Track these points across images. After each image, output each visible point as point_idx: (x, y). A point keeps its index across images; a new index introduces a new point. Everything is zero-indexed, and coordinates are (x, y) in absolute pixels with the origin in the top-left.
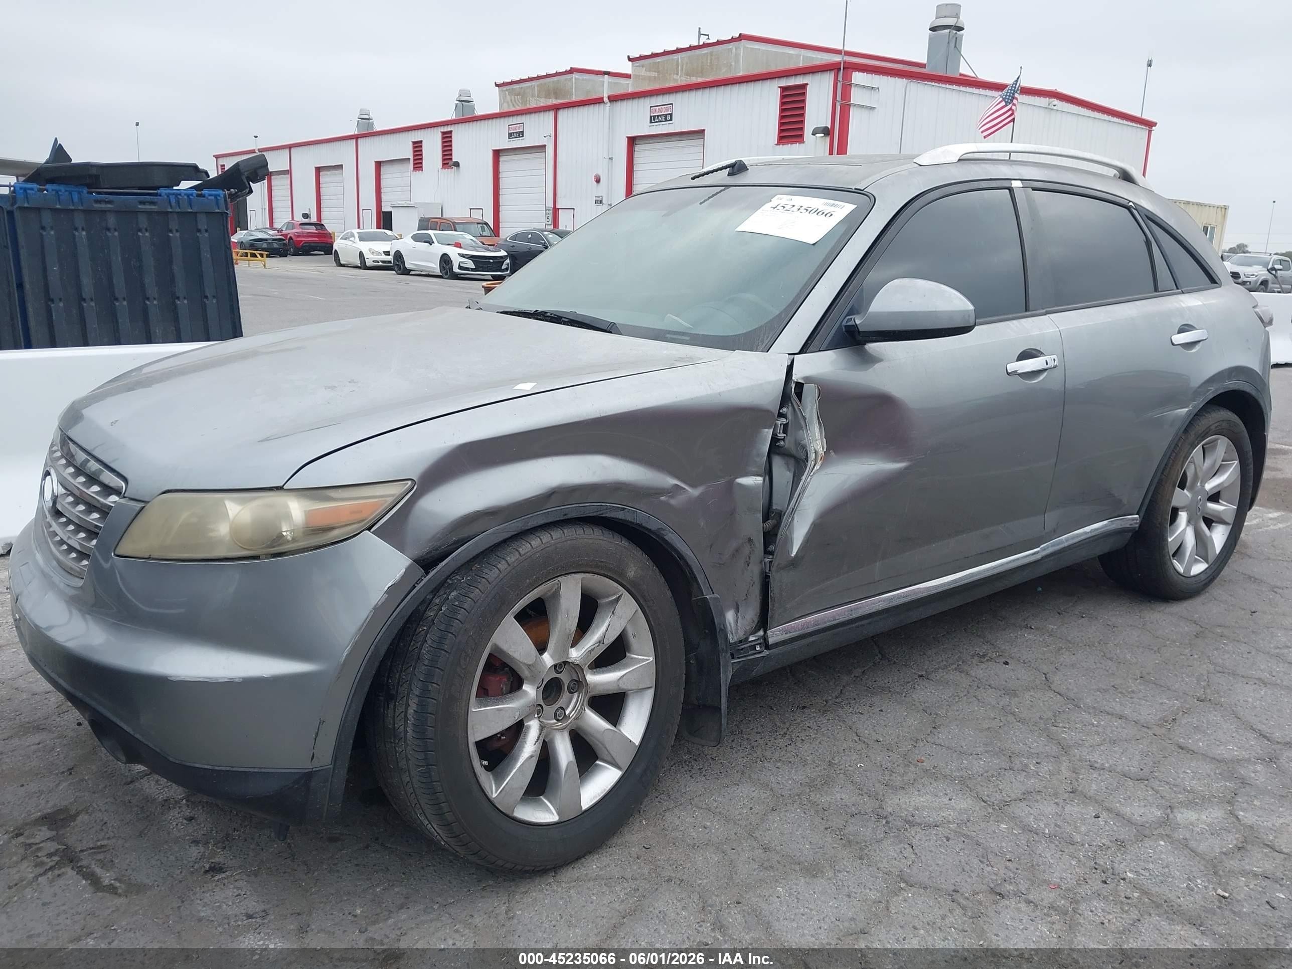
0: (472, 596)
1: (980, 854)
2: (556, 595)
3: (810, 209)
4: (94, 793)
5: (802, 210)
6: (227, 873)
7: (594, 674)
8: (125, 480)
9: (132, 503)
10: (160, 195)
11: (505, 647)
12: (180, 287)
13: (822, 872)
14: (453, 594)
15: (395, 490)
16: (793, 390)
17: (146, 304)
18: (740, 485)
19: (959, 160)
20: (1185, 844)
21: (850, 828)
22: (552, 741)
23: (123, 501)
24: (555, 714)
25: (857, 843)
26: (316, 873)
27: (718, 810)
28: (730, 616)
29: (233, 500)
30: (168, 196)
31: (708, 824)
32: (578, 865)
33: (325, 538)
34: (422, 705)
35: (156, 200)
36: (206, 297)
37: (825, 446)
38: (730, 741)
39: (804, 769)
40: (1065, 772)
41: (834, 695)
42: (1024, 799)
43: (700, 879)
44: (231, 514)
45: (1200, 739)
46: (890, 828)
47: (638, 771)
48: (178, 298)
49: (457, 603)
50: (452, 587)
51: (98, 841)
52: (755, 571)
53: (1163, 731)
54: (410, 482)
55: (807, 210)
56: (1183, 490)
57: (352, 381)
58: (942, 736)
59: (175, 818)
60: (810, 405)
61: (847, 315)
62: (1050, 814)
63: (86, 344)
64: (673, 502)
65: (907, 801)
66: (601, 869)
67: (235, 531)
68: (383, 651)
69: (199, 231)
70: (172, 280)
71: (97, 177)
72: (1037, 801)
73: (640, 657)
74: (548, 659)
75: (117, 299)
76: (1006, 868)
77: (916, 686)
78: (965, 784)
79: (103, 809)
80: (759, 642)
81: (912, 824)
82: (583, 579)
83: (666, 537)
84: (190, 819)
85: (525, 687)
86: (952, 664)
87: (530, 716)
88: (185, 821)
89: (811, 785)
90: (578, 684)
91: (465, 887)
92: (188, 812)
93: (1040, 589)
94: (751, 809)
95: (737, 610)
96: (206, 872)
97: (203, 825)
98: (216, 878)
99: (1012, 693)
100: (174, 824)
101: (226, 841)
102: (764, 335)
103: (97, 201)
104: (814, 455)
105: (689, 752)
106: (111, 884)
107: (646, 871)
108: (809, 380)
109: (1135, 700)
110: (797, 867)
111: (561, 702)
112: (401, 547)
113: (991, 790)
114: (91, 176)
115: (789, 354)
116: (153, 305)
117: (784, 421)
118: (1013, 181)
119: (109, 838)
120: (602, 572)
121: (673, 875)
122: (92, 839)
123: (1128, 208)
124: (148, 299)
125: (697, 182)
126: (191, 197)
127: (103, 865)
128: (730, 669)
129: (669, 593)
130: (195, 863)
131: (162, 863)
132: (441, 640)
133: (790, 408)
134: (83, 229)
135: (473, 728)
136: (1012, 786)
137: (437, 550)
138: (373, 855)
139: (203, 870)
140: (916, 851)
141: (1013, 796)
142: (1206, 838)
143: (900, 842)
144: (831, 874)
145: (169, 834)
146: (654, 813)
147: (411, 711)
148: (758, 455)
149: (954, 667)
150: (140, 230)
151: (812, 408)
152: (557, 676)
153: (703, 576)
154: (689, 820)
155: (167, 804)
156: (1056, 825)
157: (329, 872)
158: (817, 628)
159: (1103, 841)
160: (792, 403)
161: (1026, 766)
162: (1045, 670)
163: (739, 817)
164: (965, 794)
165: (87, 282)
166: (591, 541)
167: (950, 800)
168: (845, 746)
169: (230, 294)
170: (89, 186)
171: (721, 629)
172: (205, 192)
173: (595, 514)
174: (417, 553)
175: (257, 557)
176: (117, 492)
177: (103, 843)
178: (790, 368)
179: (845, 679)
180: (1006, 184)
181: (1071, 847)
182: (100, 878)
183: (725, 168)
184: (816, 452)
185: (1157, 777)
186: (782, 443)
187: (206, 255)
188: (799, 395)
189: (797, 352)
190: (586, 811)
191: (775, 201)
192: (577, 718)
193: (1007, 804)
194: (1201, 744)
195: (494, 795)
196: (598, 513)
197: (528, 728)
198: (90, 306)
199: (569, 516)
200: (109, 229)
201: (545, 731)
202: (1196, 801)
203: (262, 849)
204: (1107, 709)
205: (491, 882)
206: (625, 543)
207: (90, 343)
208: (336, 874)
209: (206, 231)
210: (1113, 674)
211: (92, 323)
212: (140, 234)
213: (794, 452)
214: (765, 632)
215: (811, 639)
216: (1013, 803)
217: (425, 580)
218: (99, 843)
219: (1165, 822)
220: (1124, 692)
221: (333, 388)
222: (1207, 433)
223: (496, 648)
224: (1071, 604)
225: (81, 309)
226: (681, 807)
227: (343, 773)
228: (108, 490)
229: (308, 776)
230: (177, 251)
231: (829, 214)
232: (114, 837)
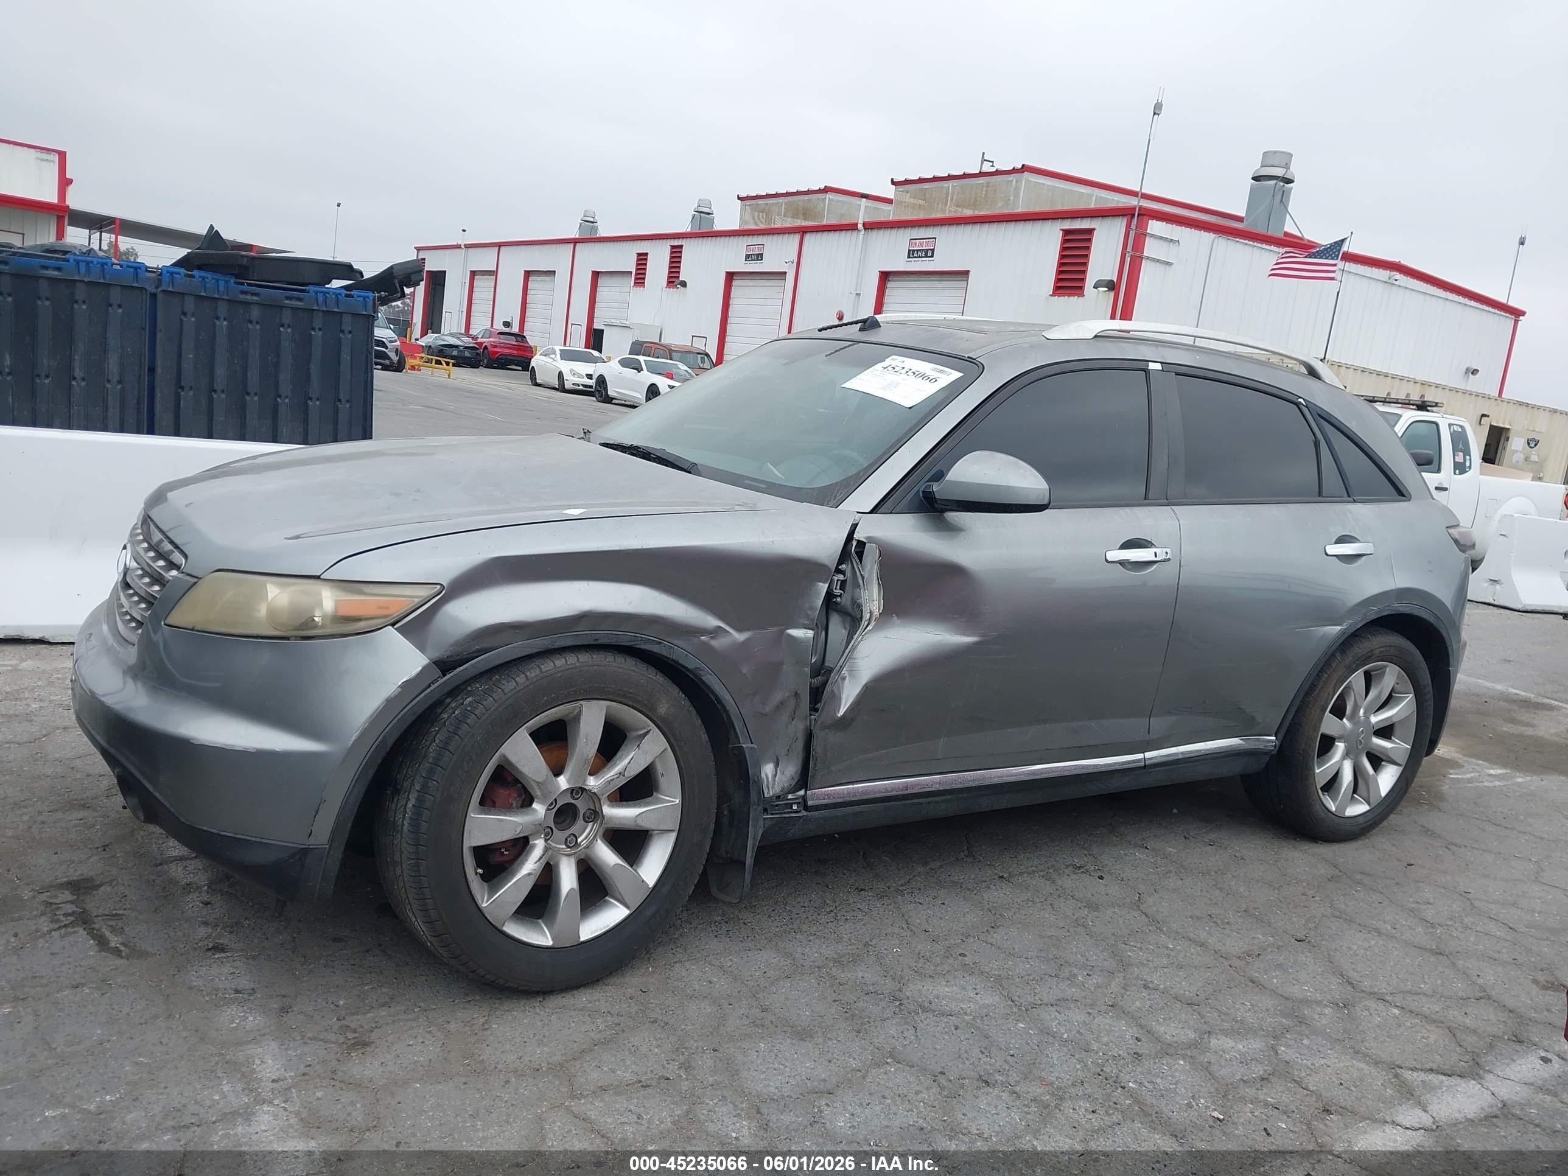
0: (484, 703)
1: (984, 1046)
2: (577, 718)
3: (917, 373)
4: (122, 869)
5: (910, 373)
6: (228, 954)
7: (613, 806)
8: (186, 556)
9: (188, 578)
10: (308, 292)
11: (513, 759)
12: (315, 388)
13: (812, 1037)
14: (468, 700)
15: (423, 592)
16: (853, 548)
17: (277, 401)
18: (790, 636)
19: (1096, 336)
20: (1207, 1068)
21: (860, 1004)
22: (557, 865)
23: (180, 575)
24: (566, 839)
25: (861, 1017)
26: (312, 966)
27: (730, 969)
28: (768, 769)
29: (273, 583)
30: (316, 294)
31: (715, 979)
32: (568, 996)
33: (351, 628)
34: (420, 800)
35: (302, 297)
36: (340, 401)
37: (882, 608)
38: (771, 909)
39: (837, 945)
40: (1115, 986)
41: (900, 883)
42: (1056, 1005)
43: (686, 1025)
44: (270, 596)
45: (1277, 976)
46: (901, 1010)
47: (648, 913)
48: (311, 399)
49: (469, 708)
50: (469, 694)
51: (115, 910)
52: (799, 727)
53: (1241, 963)
54: (439, 587)
55: (914, 373)
56: (1341, 719)
57: (418, 491)
58: (997, 937)
59: (192, 904)
60: (870, 566)
61: (927, 481)
62: (1077, 1021)
63: (210, 436)
64: (714, 643)
65: (931, 989)
66: (590, 1002)
67: (272, 613)
68: (391, 742)
69: (342, 331)
70: (308, 380)
71: (246, 268)
72: (1069, 1009)
73: (666, 798)
74: (563, 782)
75: (248, 394)
76: (1005, 1061)
77: (992, 886)
78: (999, 982)
79: (126, 884)
80: (797, 801)
81: (925, 1010)
82: (608, 707)
83: (703, 678)
84: (207, 904)
85: (535, 805)
86: (1041, 871)
87: (536, 834)
88: (201, 905)
89: (838, 961)
90: (595, 815)
91: (450, 998)
92: (206, 897)
93: (1175, 811)
94: (765, 972)
95: (777, 765)
96: (209, 950)
97: (217, 910)
98: (216, 957)
99: (1094, 907)
100: (191, 905)
101: (234, 927)
102: (838, 490)
103: (242, 292)
104: (868, 615)
105: (723, 915)
106: (117, 947)
107: (634, 1010)
108: (871, 539)
109: (1227, 932)
110: (789, 1030)
111: (573, 830)
112: (422, 648)
113: (1026, 992)
114: (241, 266)
115: (858, 512)
116: (284, 403)
117: (841, 577)
118: (1150, 364)
119: (125, 909)
120: (631, 703)
121: (661, 1018)
122: (110, 907)
123: (1297, 405)
124: (280, 396)
125: (824, 334)
126: (339, 296)
127: (113, 930)
128: (761, 823)
129: (705, 737)
130: (200, 941)
131: (169, 937)
132: (446, 743)
133: (850, 565)
134: (225, 319)
135: (470, 832)
136: (1048, 992)
137: (458, 655)
138: (372, 958)
139: (206, 947)
140: (918, 1034)
141: (1046, 1000)
142: (1233, 1065)
143: (906, 1023)
144: (820, 1040)
145: (183, 913)
146: (664, 963)
147: (410, 805)
148: (811, 608)
149: (1042, 874)
150: (282, 326)
151: (872, 568)
152: (573, 801)
153: (741, 724)
154: (698, 973)
155: (188, 888)
156: (1078, 1032)
157: (325, 967)
158: (865, 797)
159: (1120, 1052)
160: (851, 561)
161: (1075, 976)
162: (1142, 888)
163: (750, 978)
164: (995, 991)
165: (220, 372)
166: (621, 670)
167: (977, 994)
168: (889, 930)
169: (365, 400)
170: (237, 276)
171: (754, 781)
172: (354, 292)
173: (628, 644)
174: (437, 655)
175: (287, 638)
176: (177, 567)
177: (120, 912)
178: (854, 526)
179: (920, 869)
180: (1142, 365)
181: (1084, 1053)
182: (109, 941)
183: (856, 322)
184: (871, 613)
185: (1210, 1004)
186: (839, 599)
187: (346, 357)
188: (860, 554)
189: (868, 511)
190: (583, 942)
191: (888, 362)
192: (587, 847)
193: (1035, 1006)
194: (1275, 981)
195: (484, 905)
196: (632, 643)
197: (534, 846)
198: (220, 398)
199: (599, 642)
200: (251, 322)
201: (550, 852)
202: (1240, 1030)
203: (267, 939)
204: (1191, 935)
205: (478, 997)
206: (660, 678)
207: (214, 436)
208: (331, 970)
209: (350, 332)
210: (1216, 904)
211: (219, 417)
212: (281, 329)
213: (850, 610)
214: (806, 792)
215: (857, 808)
216: (1042, 1007)
217: (441, 681)
218: (114, 912)
219: (1194, 1045)
220: (1219, 922)
221: (397, 495)
222: (1369, 657)
223: (504, 758)
224: (1204, 830)
225: (211, 401)
226: (694, 961)
227: (338, 854)
228: (172, 565)
229: (305, 852)
230: (317, 351)
231: (934, 380)
232: (129, 909)
